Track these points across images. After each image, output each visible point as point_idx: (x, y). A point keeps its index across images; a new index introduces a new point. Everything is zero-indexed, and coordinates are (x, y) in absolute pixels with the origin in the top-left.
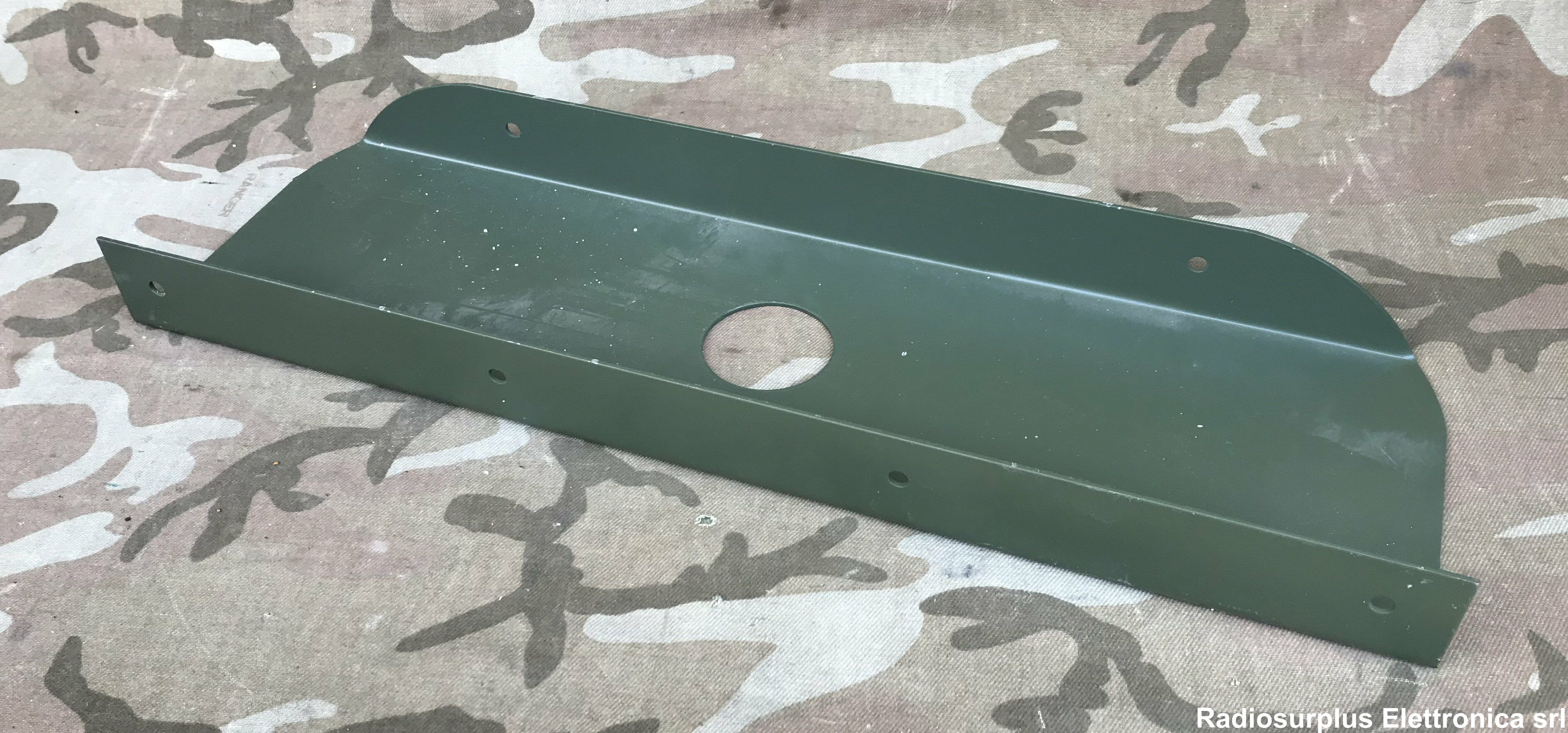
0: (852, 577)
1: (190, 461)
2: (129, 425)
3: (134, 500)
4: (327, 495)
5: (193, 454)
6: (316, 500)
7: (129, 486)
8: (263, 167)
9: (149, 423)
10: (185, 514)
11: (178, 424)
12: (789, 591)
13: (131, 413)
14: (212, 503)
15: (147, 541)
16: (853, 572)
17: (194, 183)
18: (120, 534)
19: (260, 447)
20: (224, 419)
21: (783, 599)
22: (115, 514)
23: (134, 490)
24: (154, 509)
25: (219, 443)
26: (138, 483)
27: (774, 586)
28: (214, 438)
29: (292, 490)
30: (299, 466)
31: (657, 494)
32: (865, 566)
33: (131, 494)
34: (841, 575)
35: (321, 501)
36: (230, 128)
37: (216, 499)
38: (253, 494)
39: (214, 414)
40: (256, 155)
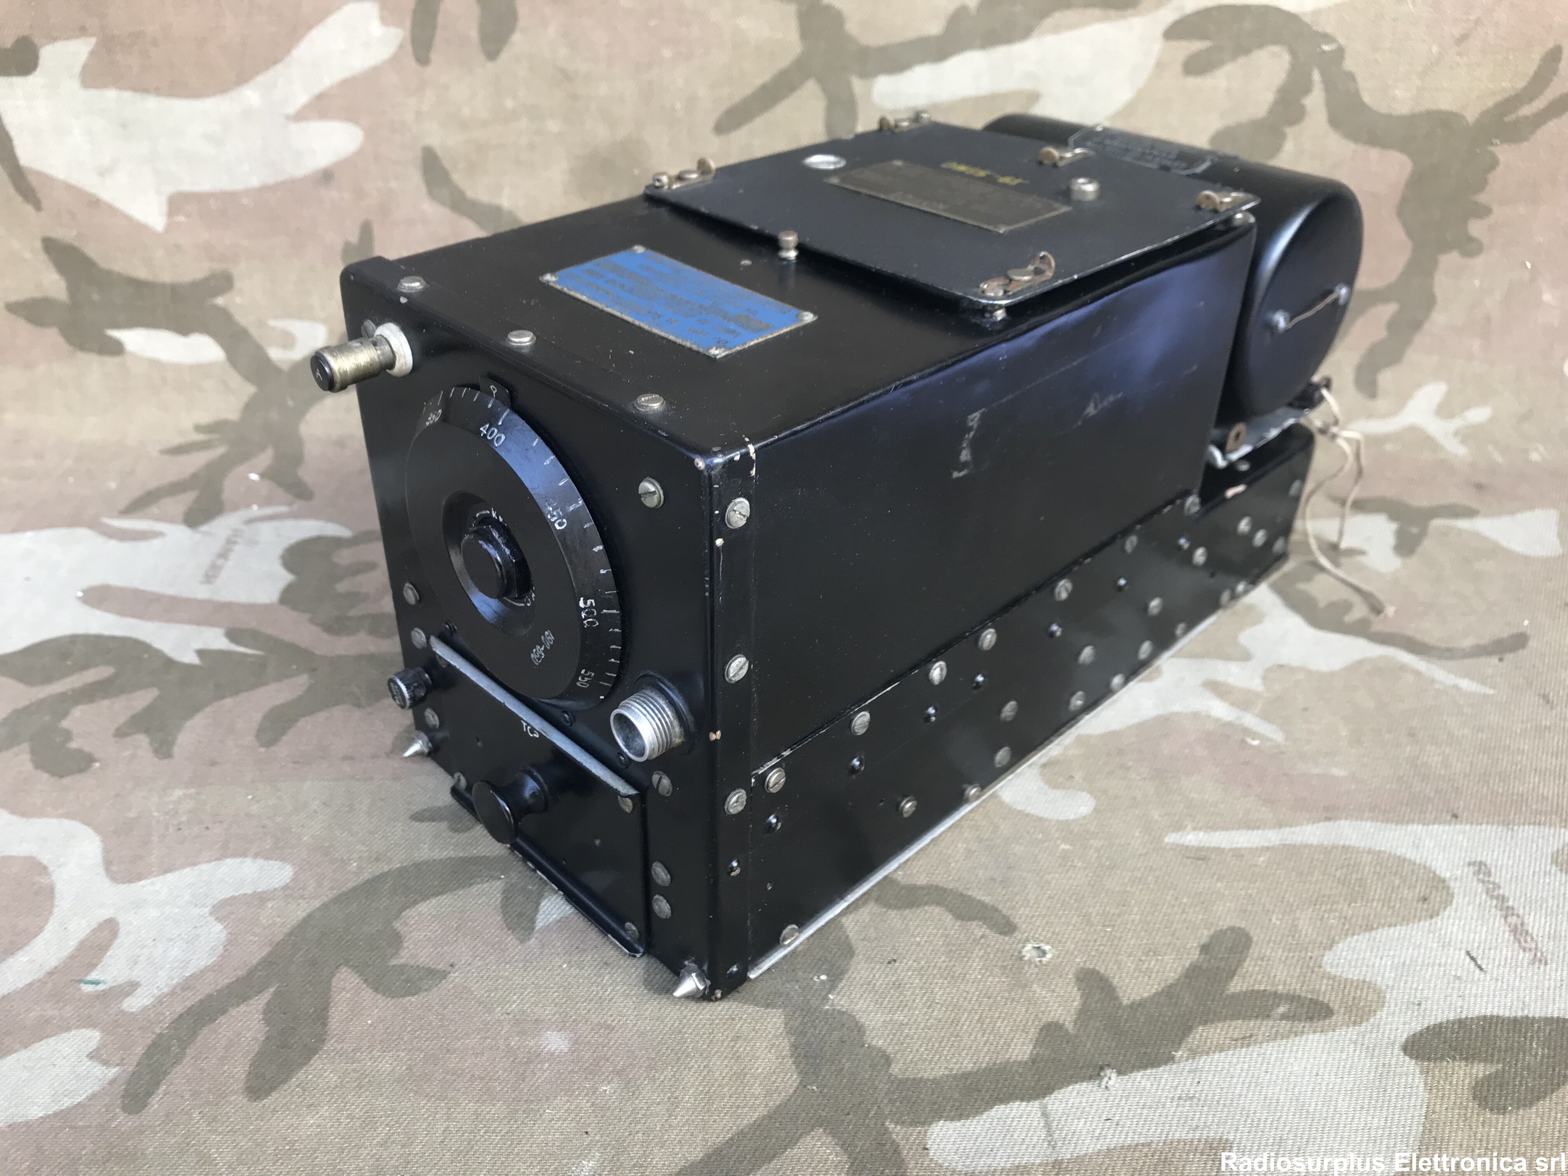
0: (1283, 1017)
1: (217, 932)
2: (107, 883)
3: (134, 1004)
4: (452, 965)
5: (219, 920)
6: (435, 975)
7: (121, 980)
8: (250, 521)
9: (139, 878)
10: (222, 1019)
11: (188, 875)
12: (1206, 1048)
13: (108, 864)
14: (266, 996)
15: (166, 1073)
16: (1281, 1010)
17: (156, 543)
18: (117, 1065)
19: (326, 899)
20: (260, 861)
21: (1203, 1061)
22: (102, 1030)
23: (132, 987)
24: (169, 1015)
25: (261, 898)
26: (136, 974)
27: (1180, 1044)
28: (249, 891)
29: (394, 962)
30: (397, 925)
31: (948, 918)
32: (1292, 998)
33: (128, 994)
34: (1268, 1016)
35: (444, 975)
36: (194, 476)
37: (272, 990)
38: (333, 975)
39: (244, 855)
40: (235, 508)
